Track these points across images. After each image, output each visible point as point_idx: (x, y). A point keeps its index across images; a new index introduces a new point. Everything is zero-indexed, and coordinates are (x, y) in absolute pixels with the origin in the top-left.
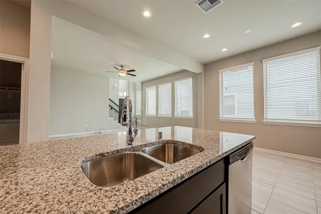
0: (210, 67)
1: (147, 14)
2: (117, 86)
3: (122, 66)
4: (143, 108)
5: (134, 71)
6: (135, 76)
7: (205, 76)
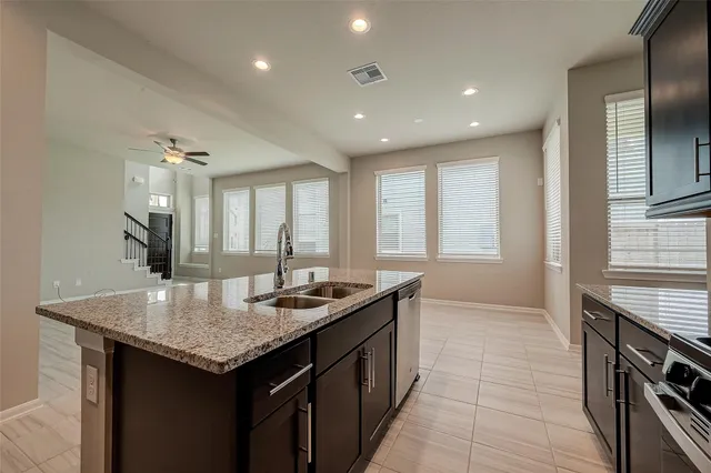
0: (362, 163)
1: (262, 65)
2: (142, 181)
3: (173, 141)
4: (216, 236)
5: (205, 154)
6: (205, 164)
7: (352, 178)
